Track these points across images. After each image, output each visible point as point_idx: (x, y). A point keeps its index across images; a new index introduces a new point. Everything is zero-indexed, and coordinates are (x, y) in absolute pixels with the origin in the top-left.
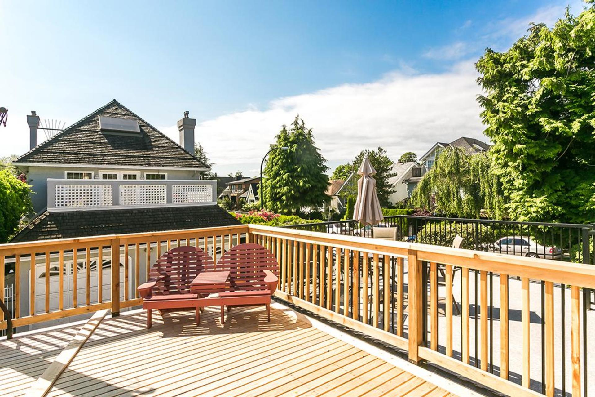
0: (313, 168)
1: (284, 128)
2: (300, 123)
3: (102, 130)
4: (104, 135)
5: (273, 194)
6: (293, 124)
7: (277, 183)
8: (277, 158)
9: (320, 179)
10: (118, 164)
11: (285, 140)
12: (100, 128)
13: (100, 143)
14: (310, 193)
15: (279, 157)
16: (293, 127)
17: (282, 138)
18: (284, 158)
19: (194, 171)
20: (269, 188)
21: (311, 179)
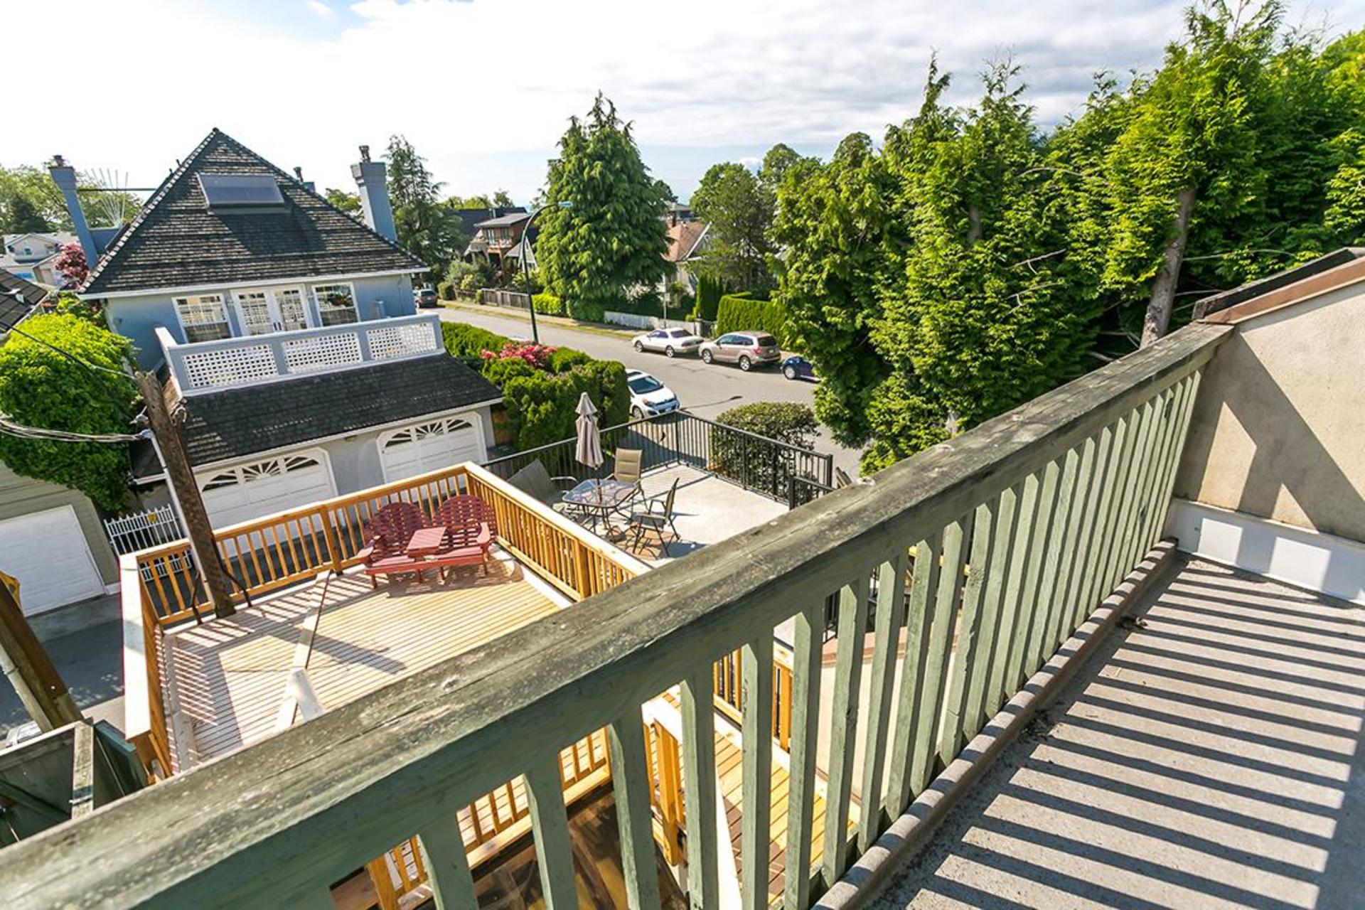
0: (636, 210)
1: (574, 124)
2: (606, 109)
3: (212, 207)
4: (220, 217)
5: (563, 265)
6: (590, 113)
7: (570, 243)
8: (565, 192)
9: (650, 232)
10: (262, 278)
11: (578, 150)
12: (208, 202)
13: (218, 236)
14: (632, 263)
15: (569, 188)
16: (592, 120)
17: (571, 145)
18: (579, 191)
19: (400, 275)
20: (555, 254)
21: (634, 235)
